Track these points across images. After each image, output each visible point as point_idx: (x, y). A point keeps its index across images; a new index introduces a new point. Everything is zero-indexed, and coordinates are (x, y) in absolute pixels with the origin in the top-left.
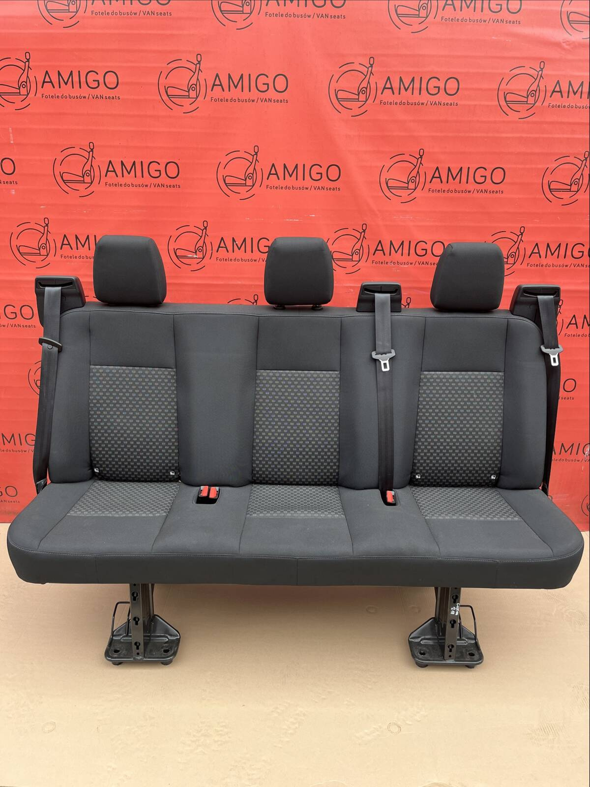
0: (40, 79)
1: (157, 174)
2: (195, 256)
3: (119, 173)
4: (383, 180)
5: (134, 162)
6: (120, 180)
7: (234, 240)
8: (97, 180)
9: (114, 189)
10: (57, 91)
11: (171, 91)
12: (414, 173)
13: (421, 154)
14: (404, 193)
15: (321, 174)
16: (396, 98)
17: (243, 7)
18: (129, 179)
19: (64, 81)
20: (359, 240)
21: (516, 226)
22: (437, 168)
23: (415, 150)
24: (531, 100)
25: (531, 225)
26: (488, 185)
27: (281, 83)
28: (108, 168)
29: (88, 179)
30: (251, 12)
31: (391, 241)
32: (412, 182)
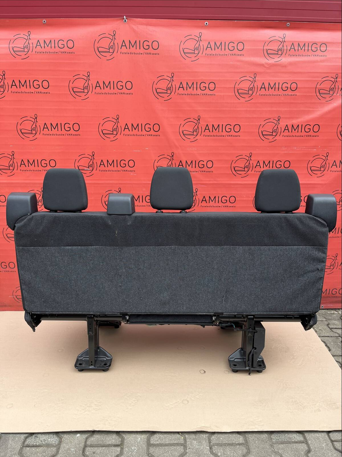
0: (10, 84)
1: (69, 129)
2: (88, 169)
3: (50, 129)
4: (181, 131)
5: (57, 123)
6: (50, 132)
7: (108, 161)
8: (38, 132)
9: (47, 136)
10: (19, 90)
11: (75, 90)
12: (196, 127)
13: (199, 118)
14: (192, 137)
15: (150, 128)
16: (185, 92)
17: (109, 49)
18: (54, 131)
19: (22, 85)
20: (170, 160)
21: (247, 153)
22: (207, 125)
23: (196, 116)
24: (250, 92)
25: (255, 152)
26: (232, 133)
27: (129, 85)
28: (44, 126)
29: (34, 132)
30: (114, 52)
31: (186, 161)
32: (196, 131)
